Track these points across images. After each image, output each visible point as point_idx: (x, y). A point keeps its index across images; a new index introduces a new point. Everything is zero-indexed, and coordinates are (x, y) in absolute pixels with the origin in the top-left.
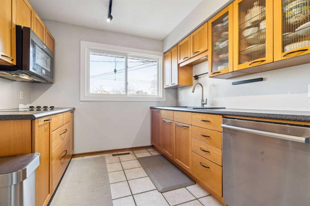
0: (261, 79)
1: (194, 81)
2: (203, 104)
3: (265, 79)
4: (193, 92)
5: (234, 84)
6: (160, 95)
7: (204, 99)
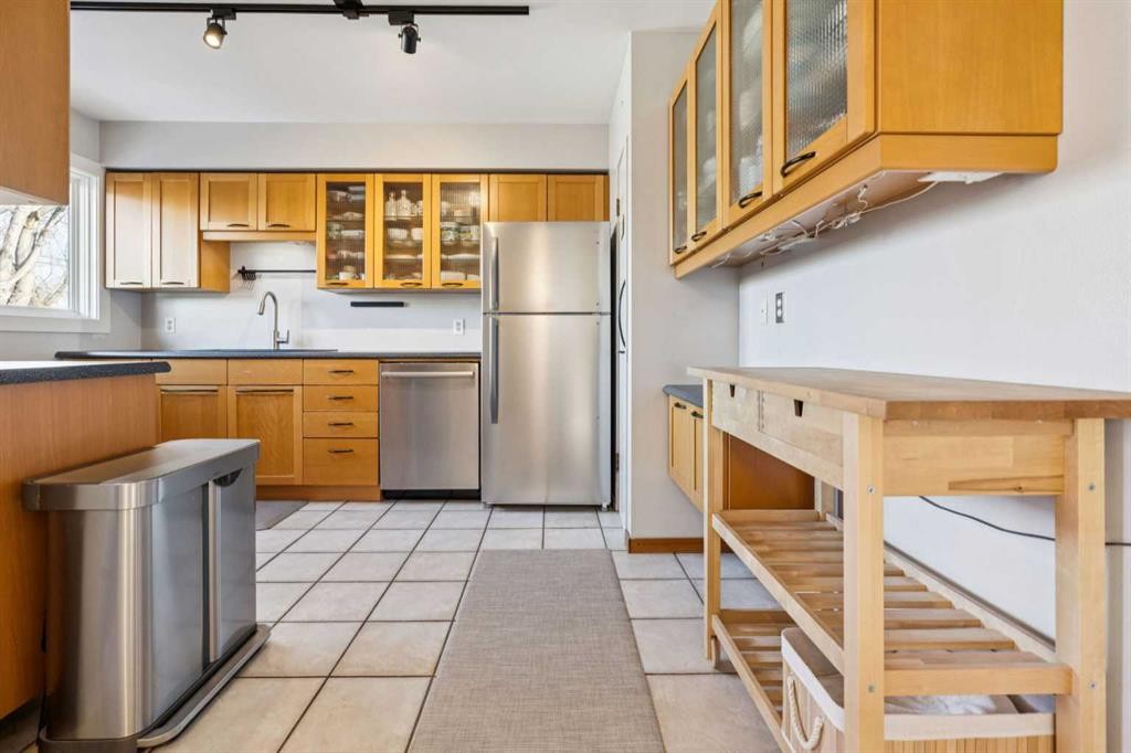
0: (401, 304)
1: (237, 282)
2: (278, 343)
3: (407, 305)
4: (261, 314)
5: (354, 304)
6: (82, 311)
7: (279, 329)
